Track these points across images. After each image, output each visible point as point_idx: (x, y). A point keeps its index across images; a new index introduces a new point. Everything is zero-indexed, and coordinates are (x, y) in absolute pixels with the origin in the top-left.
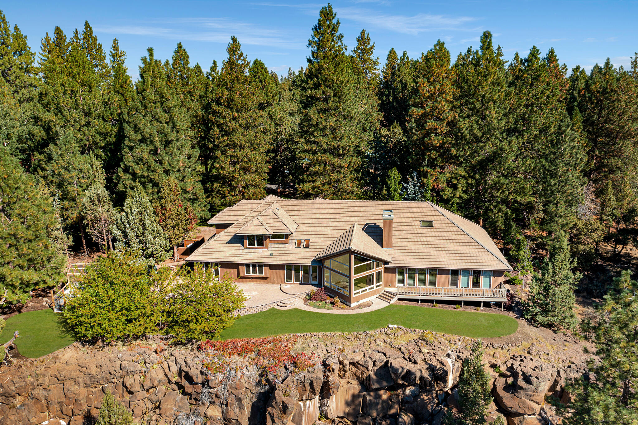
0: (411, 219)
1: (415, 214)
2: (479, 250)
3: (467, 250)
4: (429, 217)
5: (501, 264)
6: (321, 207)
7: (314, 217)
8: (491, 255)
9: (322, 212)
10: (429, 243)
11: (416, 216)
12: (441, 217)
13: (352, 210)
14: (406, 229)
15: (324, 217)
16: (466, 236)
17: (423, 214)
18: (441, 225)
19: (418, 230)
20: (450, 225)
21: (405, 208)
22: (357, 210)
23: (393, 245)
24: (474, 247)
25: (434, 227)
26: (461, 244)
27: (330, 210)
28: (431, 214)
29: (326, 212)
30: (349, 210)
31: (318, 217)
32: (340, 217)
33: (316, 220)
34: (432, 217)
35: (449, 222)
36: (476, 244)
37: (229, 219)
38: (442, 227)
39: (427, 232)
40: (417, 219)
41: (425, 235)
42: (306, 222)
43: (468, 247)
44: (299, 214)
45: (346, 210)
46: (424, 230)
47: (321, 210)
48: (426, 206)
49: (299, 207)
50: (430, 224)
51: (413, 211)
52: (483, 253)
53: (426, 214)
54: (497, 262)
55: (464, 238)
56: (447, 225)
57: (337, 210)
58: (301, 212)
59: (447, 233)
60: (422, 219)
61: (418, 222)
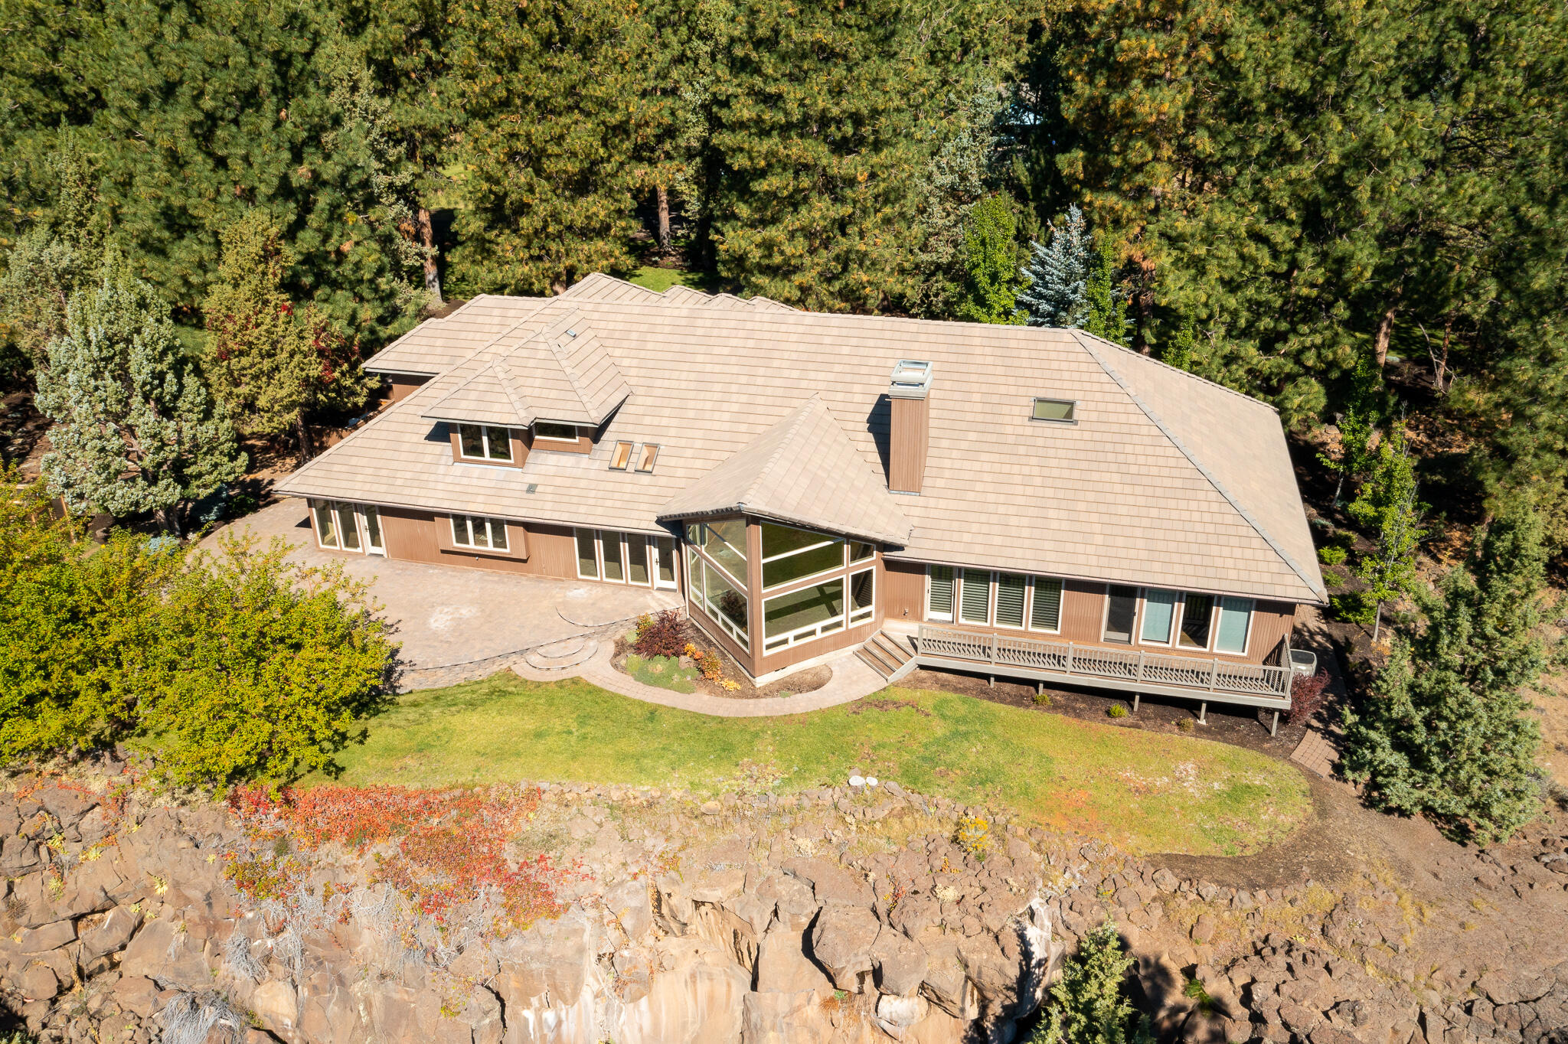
0: (1002, 389)
1: (1020, 372)
2: (1218, 518)
3: (1174, 515)
4: (1067, 385)
5: (1289, 579)
6: (715, 332)
7: (686, 366)
8: (1257, 543)
9: (716, 350)
10: (1050, 482)
11: (1021, 381)
12: (1107, 387)
13: (813, 348)
14: (981, 427)
15: (717, 368)
16: (1184, 462)
17: (1047, 374)
18: (1104, 417)
19: (1020, 430)
20: (1133, 419)
21: (988, 351)
22: (828, 349)
23: (927, 482)
24: (1204, 506)
25: (1075, 423)
26: (1159, 492)
27: (741, 343)
28: (1076, 376)
29: (726, 351)
30: (802, 347)
31: (699, 368)
32: (769, 372)
33: (693, 376)
34: (1077, 386)
35: (1132, 408)
36: (1214, 495)
37: (429, 359)
38: (1103, 427)
39: (1050, 443)
40: (1022, 391)
41: (1041, 452)
42: (658, 383)
43: (1183, 504)
44: (642, 354)
45: (794, 347)
46: (1039, 432)
47: (712, 341)
48: (1061, 347)
49: (644, 328)
50: (1066, 412)
51: (1017, 362)
52: (1232, 530)
53: (1056, 375)
54: (1275, 567)
55: (1175, 473)
56: (1123, 418)
57: (765, 345)
58: (650, 346)
59: (1119, 448)
60: (1042, 394)
61: (1024, 401)
